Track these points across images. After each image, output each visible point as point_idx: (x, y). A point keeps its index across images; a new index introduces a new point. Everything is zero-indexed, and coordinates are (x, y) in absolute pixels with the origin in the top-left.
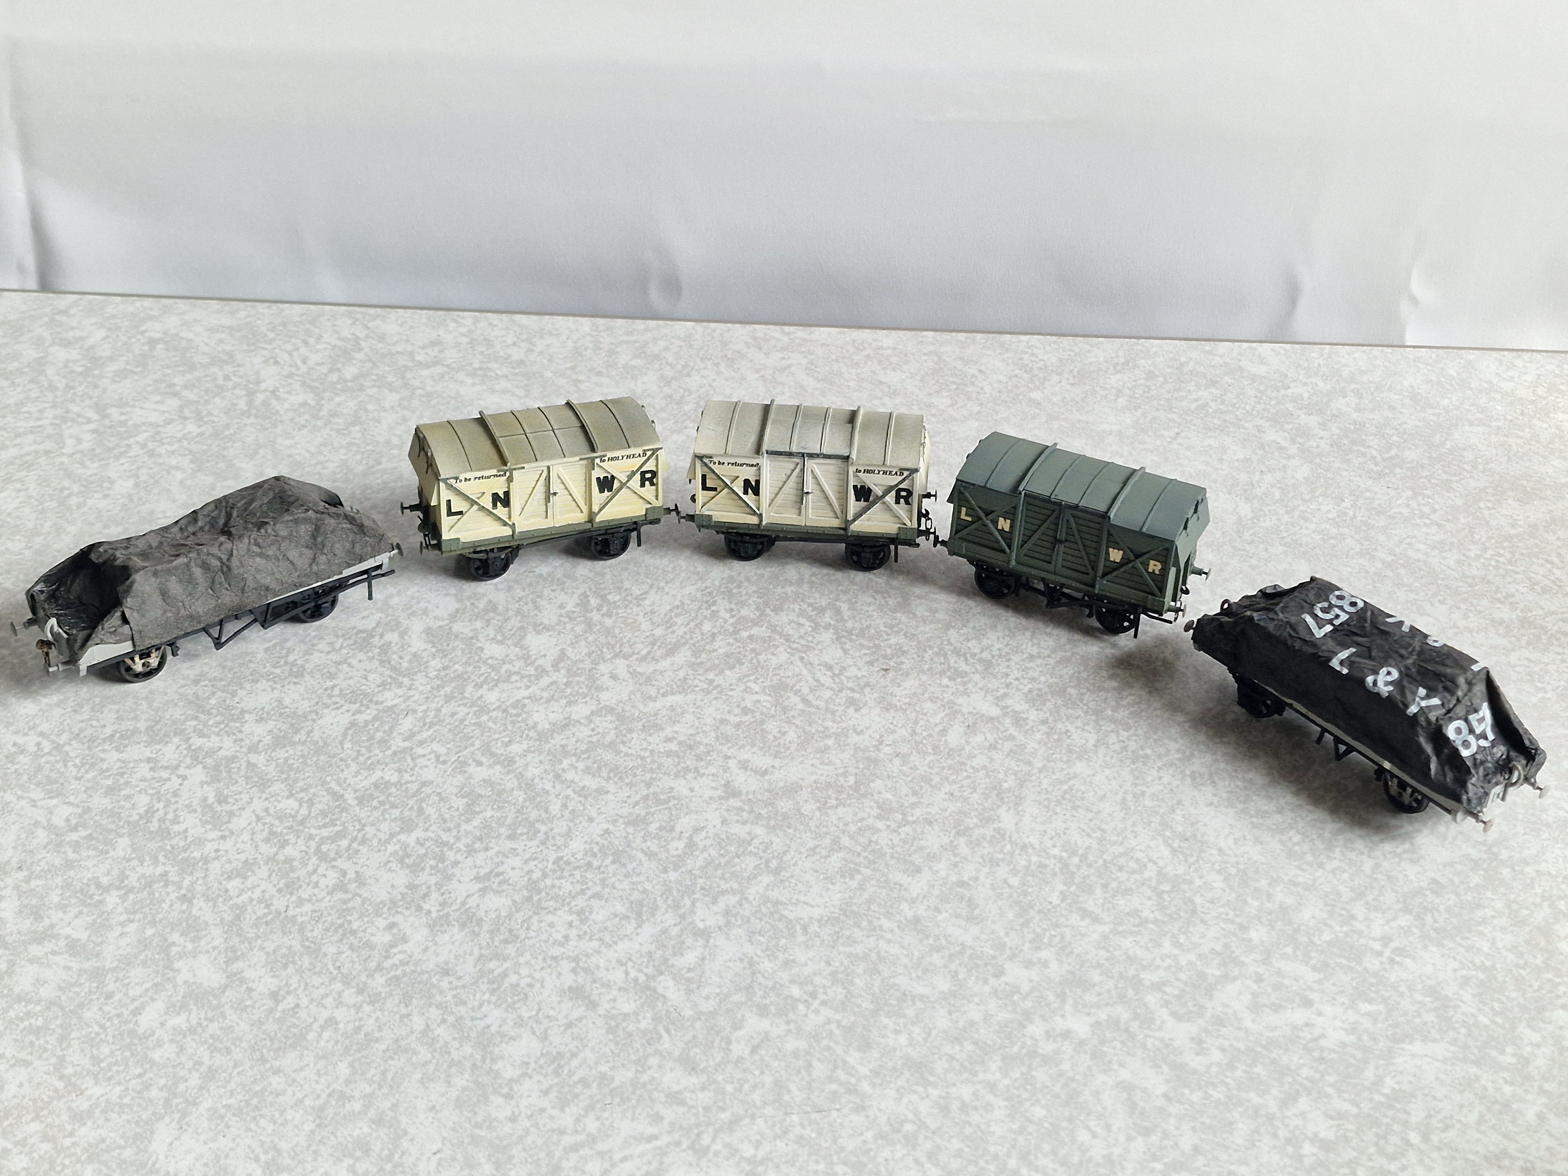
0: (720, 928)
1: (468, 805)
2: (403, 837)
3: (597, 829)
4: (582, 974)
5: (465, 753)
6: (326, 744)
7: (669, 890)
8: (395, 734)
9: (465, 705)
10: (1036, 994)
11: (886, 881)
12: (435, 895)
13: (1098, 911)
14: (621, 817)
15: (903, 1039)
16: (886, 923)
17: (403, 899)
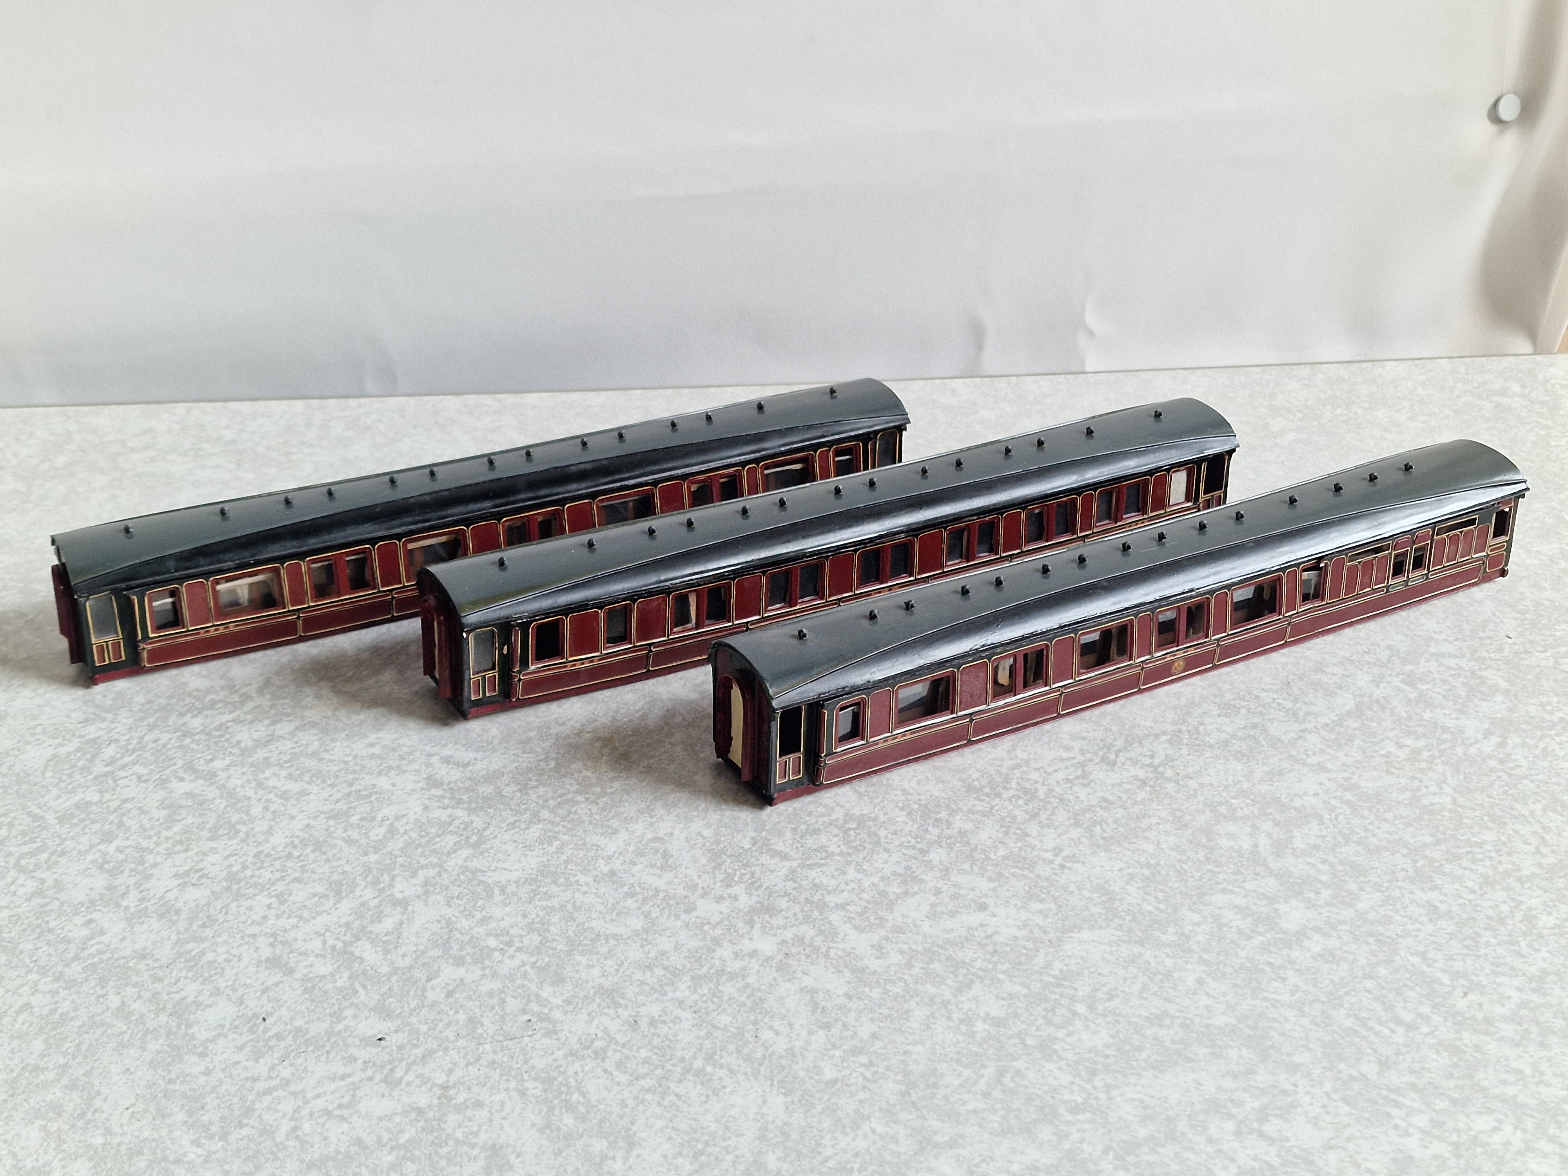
0: (419, 897)
1: (169, 816)
2: (102, 847)
3: (297, 825)
4: (280, 946)
5: (167, 771)
6: (28, 775)
7: (370, 869)
8: (97, 761)
9: (168, 732)
10: (726, 923)
11: (584, 844)
12: (134, 893)
13: (787, 850)
14: (322, 813)
15: (596, 972)
16: (582, 878)
17: (102, 899)
